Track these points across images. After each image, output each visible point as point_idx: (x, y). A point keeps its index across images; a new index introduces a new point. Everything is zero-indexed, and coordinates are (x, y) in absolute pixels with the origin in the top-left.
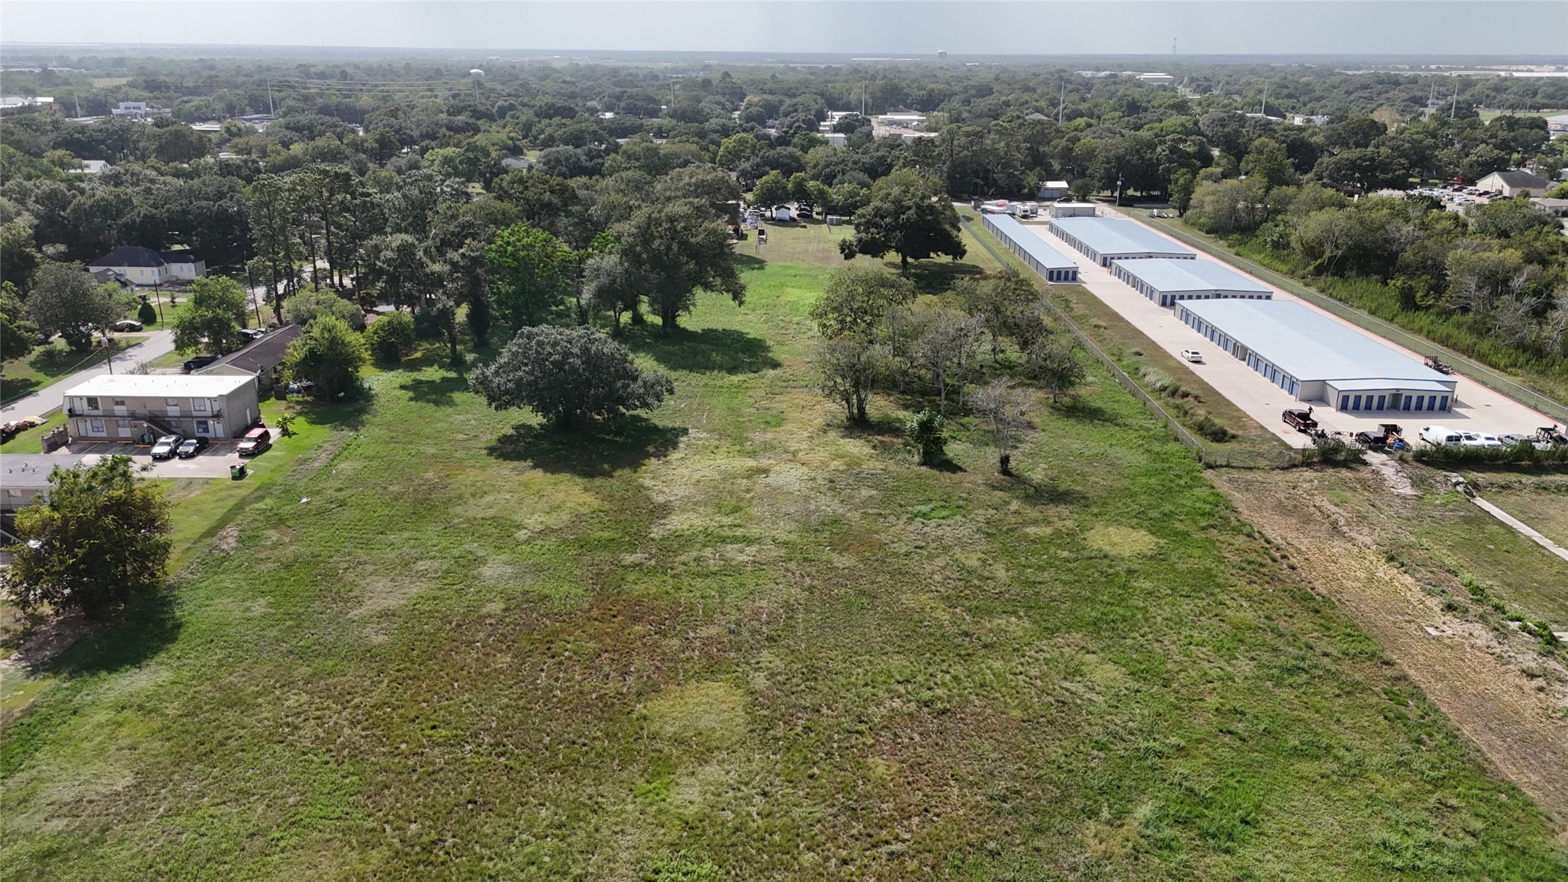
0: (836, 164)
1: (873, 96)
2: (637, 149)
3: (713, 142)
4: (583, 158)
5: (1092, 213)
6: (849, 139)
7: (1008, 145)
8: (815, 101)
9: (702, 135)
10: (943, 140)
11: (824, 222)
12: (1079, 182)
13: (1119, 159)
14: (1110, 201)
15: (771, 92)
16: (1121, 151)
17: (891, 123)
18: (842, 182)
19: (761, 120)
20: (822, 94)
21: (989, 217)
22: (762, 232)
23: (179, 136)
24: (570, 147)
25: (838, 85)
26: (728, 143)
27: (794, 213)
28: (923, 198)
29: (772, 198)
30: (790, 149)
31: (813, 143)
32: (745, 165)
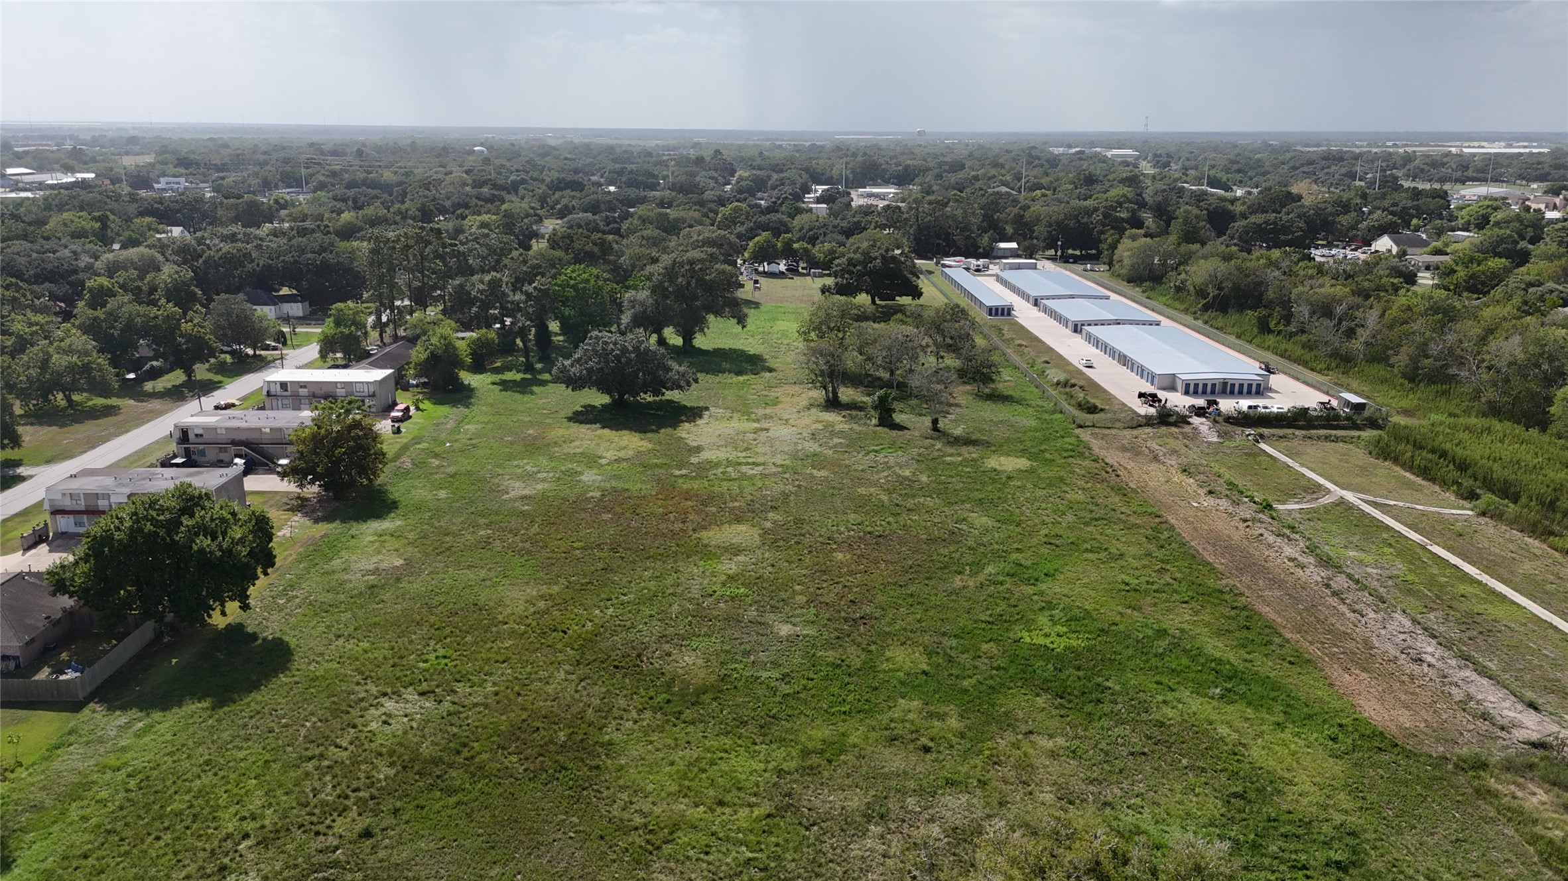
0: (819, 228)
1: (853, 171)
2: (650, 214)
3: (711, 211)
4: (601, 224)
5: (1034, 267)
6: (830, 209)
7: (965, 212)
8: (800, 176)
9: (701, 204)
10: (911, 208)
11: (808, 274)
12: (1027, 243)
13: (1058, 223)
14: (1053, 259)
15: (760, 168)
16: (1062, 217)
17: (870, 195)
18: (823, 242)
19: (751, 192)
20: (807, 170)
21: (946, 270)
22: (756, 282)
23: (253, 205)
24: (589, 214)
25: (821, 162)
26: (724, 211)
27: (782, 267)
28: (887, 251)
29: (765, 254)
30: (779, 216)
31: (799, 211)
32: (740, 229)
